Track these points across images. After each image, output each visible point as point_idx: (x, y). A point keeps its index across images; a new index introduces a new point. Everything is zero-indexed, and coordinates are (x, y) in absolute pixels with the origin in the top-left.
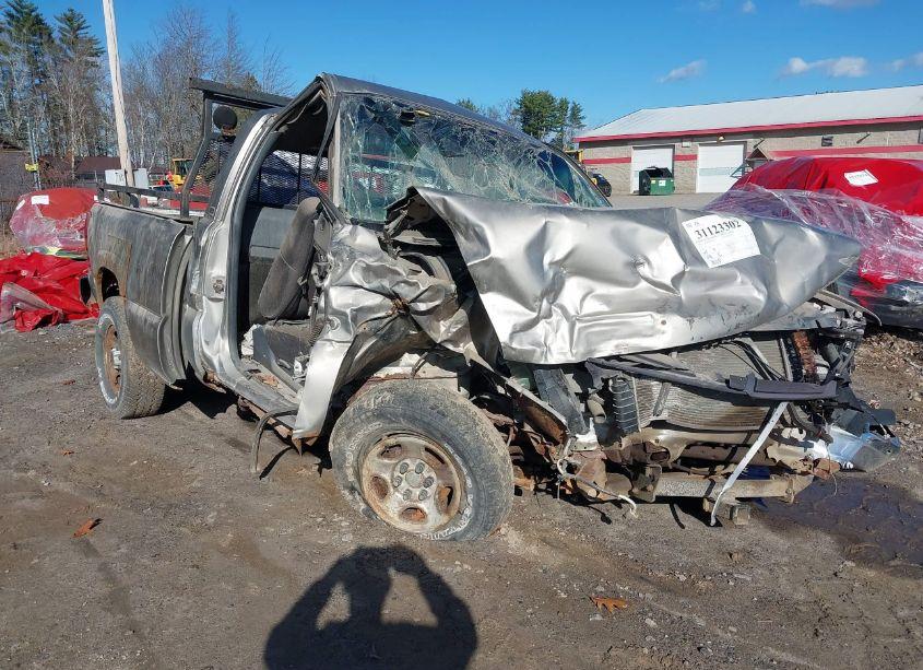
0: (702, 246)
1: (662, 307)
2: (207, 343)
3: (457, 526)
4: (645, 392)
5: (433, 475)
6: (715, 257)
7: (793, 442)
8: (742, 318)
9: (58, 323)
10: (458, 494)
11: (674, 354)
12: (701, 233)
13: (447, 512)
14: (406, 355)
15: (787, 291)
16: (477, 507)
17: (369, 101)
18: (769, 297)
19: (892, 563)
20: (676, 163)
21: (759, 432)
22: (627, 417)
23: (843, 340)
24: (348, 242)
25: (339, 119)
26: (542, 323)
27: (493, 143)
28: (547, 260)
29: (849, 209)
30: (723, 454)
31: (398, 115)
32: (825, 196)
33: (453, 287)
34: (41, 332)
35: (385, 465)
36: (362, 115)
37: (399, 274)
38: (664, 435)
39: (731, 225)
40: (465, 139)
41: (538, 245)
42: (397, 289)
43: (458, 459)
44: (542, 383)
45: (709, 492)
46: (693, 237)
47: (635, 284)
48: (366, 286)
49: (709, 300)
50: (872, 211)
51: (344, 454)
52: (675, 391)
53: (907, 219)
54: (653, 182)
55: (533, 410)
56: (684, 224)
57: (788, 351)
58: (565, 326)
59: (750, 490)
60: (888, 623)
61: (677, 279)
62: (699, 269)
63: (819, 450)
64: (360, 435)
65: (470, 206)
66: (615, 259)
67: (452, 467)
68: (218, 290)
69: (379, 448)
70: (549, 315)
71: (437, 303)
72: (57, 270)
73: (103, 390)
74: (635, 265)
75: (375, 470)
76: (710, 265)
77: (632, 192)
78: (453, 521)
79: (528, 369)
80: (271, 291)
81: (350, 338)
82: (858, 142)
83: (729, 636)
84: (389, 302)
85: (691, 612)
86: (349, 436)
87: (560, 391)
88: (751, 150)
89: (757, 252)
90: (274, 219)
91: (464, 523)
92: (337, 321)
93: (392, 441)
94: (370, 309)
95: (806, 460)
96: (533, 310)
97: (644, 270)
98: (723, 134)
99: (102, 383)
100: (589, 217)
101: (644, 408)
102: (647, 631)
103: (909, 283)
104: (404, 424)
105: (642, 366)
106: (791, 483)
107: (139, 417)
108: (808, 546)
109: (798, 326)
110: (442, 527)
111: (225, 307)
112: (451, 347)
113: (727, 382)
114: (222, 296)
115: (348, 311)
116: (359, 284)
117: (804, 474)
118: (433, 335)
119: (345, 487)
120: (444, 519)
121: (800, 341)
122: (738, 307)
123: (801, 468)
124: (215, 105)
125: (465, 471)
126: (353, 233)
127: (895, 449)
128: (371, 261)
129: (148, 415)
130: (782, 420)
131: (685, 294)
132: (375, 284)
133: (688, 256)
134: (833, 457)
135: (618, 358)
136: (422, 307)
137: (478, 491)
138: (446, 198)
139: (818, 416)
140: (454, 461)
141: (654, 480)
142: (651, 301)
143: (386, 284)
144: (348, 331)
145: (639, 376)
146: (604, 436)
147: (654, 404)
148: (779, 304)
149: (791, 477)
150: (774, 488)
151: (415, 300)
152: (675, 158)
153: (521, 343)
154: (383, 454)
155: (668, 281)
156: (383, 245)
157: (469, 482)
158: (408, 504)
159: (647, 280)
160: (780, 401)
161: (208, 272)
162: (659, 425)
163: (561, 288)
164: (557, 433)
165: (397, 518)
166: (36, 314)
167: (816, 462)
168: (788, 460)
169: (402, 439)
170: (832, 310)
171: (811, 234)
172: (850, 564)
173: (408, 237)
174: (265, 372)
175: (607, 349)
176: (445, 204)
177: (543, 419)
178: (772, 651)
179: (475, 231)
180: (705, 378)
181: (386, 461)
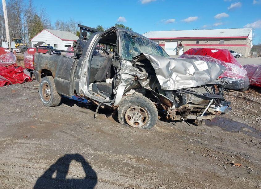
0: (198, 67)
1: (192, 79)
2: (82, 87)
3: (146, 125)
4: (188, 96)
5: (141, 115)
6: (201, 69)
7: (212, 108)
8: (206, 81)
9: (9, 85)
10: (147, 119)
11: (193, 88)
12: (198, 64)
13: (144, 123)
14: (131, 90)
15: (213, 77)
16: (151, 121)
17: (126, 33)
18: (210, 78)
19: (232, 131)
21: (208, 105)
22: (184, 101)
23: (222, 87)
24: (125, 64)
25: (120, 37)
26: (168, 82)
27: (149, 43)
28: (170, 69)
29: (212, 60)
30: (199, 110)
31: (132, 36)
32: (207, 57)
33: (148, 74)
34: (7, 87)
35: (131, 113)
36: (125, 36)
37: (137, 71)
38: (190, 105)
39: (203, 63)
40: (144, 42)
41: (168, 66)
42: (137, 74)
43: (148, 111)
44: (167, 94)
45: (197, 118)
46: (196, 65)
47: (186, 74)
48: (130, 74)
49: (200, 78)
50: (217, 61)
51: (121, 111)
52: (194, 96)
53: (225, 63)
55: (165, 100)
56: (195, 62)
57: (213, 89)
58: (173, 82)
59: (204, 118)
60: (234, 140)
61: (194, 73)
62: (198, 71)
63: (218, 109)
64: (125, 107)
65: (155, 57)
66: (182, 69)
67: (146, 113)
68: (85, 75)
69: (130, 109)
70: (170, 80)
71: (144, 78)
72: (5, 70)
73: (43, 100)
74: (186, 70)
75: (128, 114)
76: (200, 71)
78: (145, 125)
79: (165, 92)
80: (99, 75)
81: (126, 85)
82: (205, 43)
83: (206, 142)
84: (134, 78)
85: (198, 139)
86: (123, 107)
87: (171, 96)
88: (179, 44)
89: (208, 68)
90: (96, 58)
91: (148, 125)
92: (123, 81)
93: (133, 107)
94: (130, 79)
95: (215, 111)
96: (167, 79)
97: (188, 71)
98: (172, 39)
99: (42, 98)
100: (178, 60)
101: (188, 99)
102: (191, 142)
103: (226, 78)
104: (136, 103)
105: (188, 91)
106: (212, 117)
107: (53, 107)
108: (216, 129)
109: (215, 84)
110: (143, 126)
111: (86, 78)
112: (145, 87)
113: (203, 94)
114: (86, 76)
115: (126, 79)
116: (128, 73)
117: (214, 114)
118: (142, 85)
119: (120, 118)
120: (143, 124)
121: (216, 86)
122: (205, 79)
123: (214, 113)
124: (83, 31)
125: (149, 113)
126: (126, 62)
127: (231, 109)
128: (131, 68)
129: (55, 106)
130: (212, 103)
131: (196, 77)
132: (132, 73)
133: (196, 69)
134: (221, 111)
135: (183, 89)
136: (141, 78)
137: (152, 118)
138: (150, 55)
139: (218, 102)
140: (147, 111)
141: (187, 115)
142: (189, 78)
143: (134, 73)
144: (125, 83)
145: (187, 93)
146: (177, 106)
147: (189, 98)
148: (212, 79)
149: (212, 115)
150: (209, 117)
151: (140, 77)
153: (165, 86)
154: (130, 110)
155: (192, 74)
156: (133, 65)
157: (150, 116)
158: (135, 121)
159: (188, 73)
160: (212, 98)
161: (83, 70)
162: (190, 103)
163: (172, 75)
164: (170, 105)
165: (132, 125)
166: (4, 82)
167: (217, 112)
168: (212, 111)
169: (135, 107)
170: (219, 81)
171: (217, 65)
172: (224, 131)
173: (138, 63)
174: (96, 94)
175: (181, 87)
176: (150, 57)
177: (167, 102)
178: (214, 144)
179: (156, 63)
180: (199, 93)
181: (131, 112)
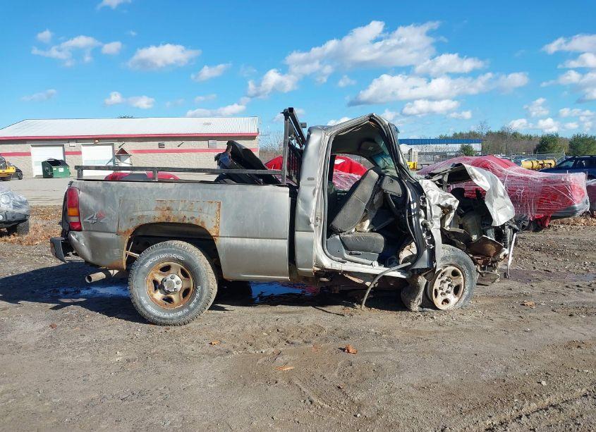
10: (463, 287)
13: (458, 296)
20: (67, 156)
37: (453, 198)
43: (466, 272)
54: (54, 169)
67: (462, 276)
68: (318, 220)
75: (436, 287)
77: (34, 176)
78: (460, 299)
82: (179, 146)
84: (442, 211)
88: (117, 149)
93: (444, 270)
98: (98, 139)
110: (457, 303)
114: (319, 223)
116: (440, 203)
120: (457, 299)
125: (468, 276)
128: (442, 193)
137: (472, 284)
140: (464, 273)
143: (448, 203)
152: (65, 153)
154: (440, 277)
157: (468, 281)
158: (443, 298)
164: (492, 253)
176: (471, 170)
179: (483, 179)
181: (439, 281)
